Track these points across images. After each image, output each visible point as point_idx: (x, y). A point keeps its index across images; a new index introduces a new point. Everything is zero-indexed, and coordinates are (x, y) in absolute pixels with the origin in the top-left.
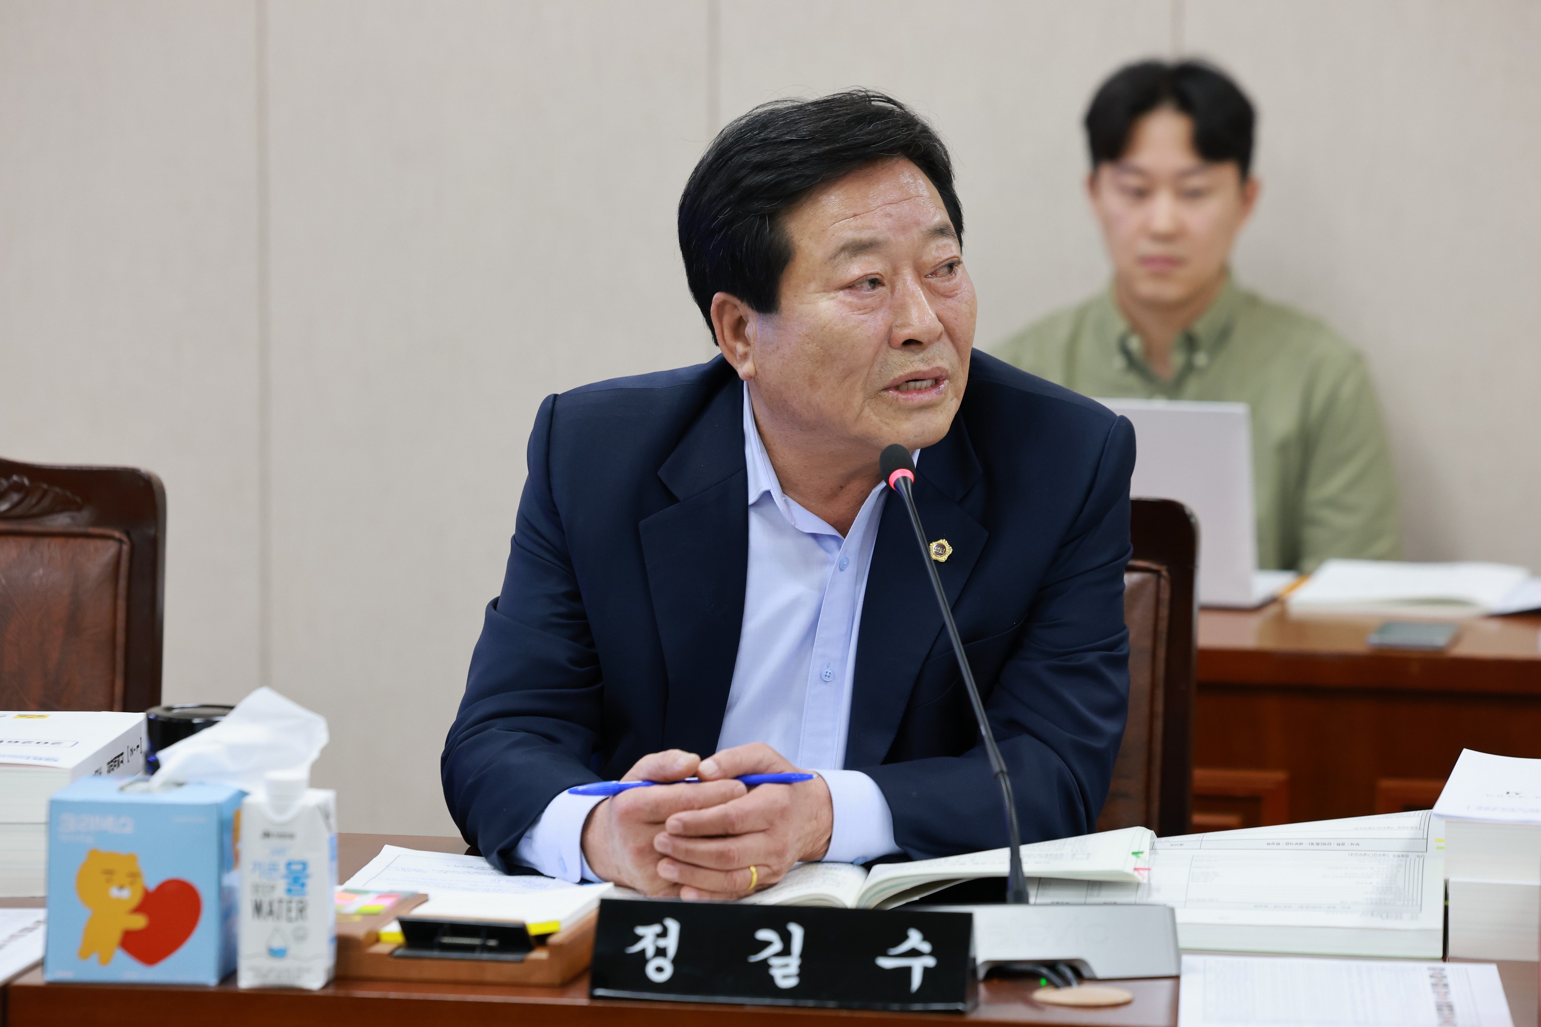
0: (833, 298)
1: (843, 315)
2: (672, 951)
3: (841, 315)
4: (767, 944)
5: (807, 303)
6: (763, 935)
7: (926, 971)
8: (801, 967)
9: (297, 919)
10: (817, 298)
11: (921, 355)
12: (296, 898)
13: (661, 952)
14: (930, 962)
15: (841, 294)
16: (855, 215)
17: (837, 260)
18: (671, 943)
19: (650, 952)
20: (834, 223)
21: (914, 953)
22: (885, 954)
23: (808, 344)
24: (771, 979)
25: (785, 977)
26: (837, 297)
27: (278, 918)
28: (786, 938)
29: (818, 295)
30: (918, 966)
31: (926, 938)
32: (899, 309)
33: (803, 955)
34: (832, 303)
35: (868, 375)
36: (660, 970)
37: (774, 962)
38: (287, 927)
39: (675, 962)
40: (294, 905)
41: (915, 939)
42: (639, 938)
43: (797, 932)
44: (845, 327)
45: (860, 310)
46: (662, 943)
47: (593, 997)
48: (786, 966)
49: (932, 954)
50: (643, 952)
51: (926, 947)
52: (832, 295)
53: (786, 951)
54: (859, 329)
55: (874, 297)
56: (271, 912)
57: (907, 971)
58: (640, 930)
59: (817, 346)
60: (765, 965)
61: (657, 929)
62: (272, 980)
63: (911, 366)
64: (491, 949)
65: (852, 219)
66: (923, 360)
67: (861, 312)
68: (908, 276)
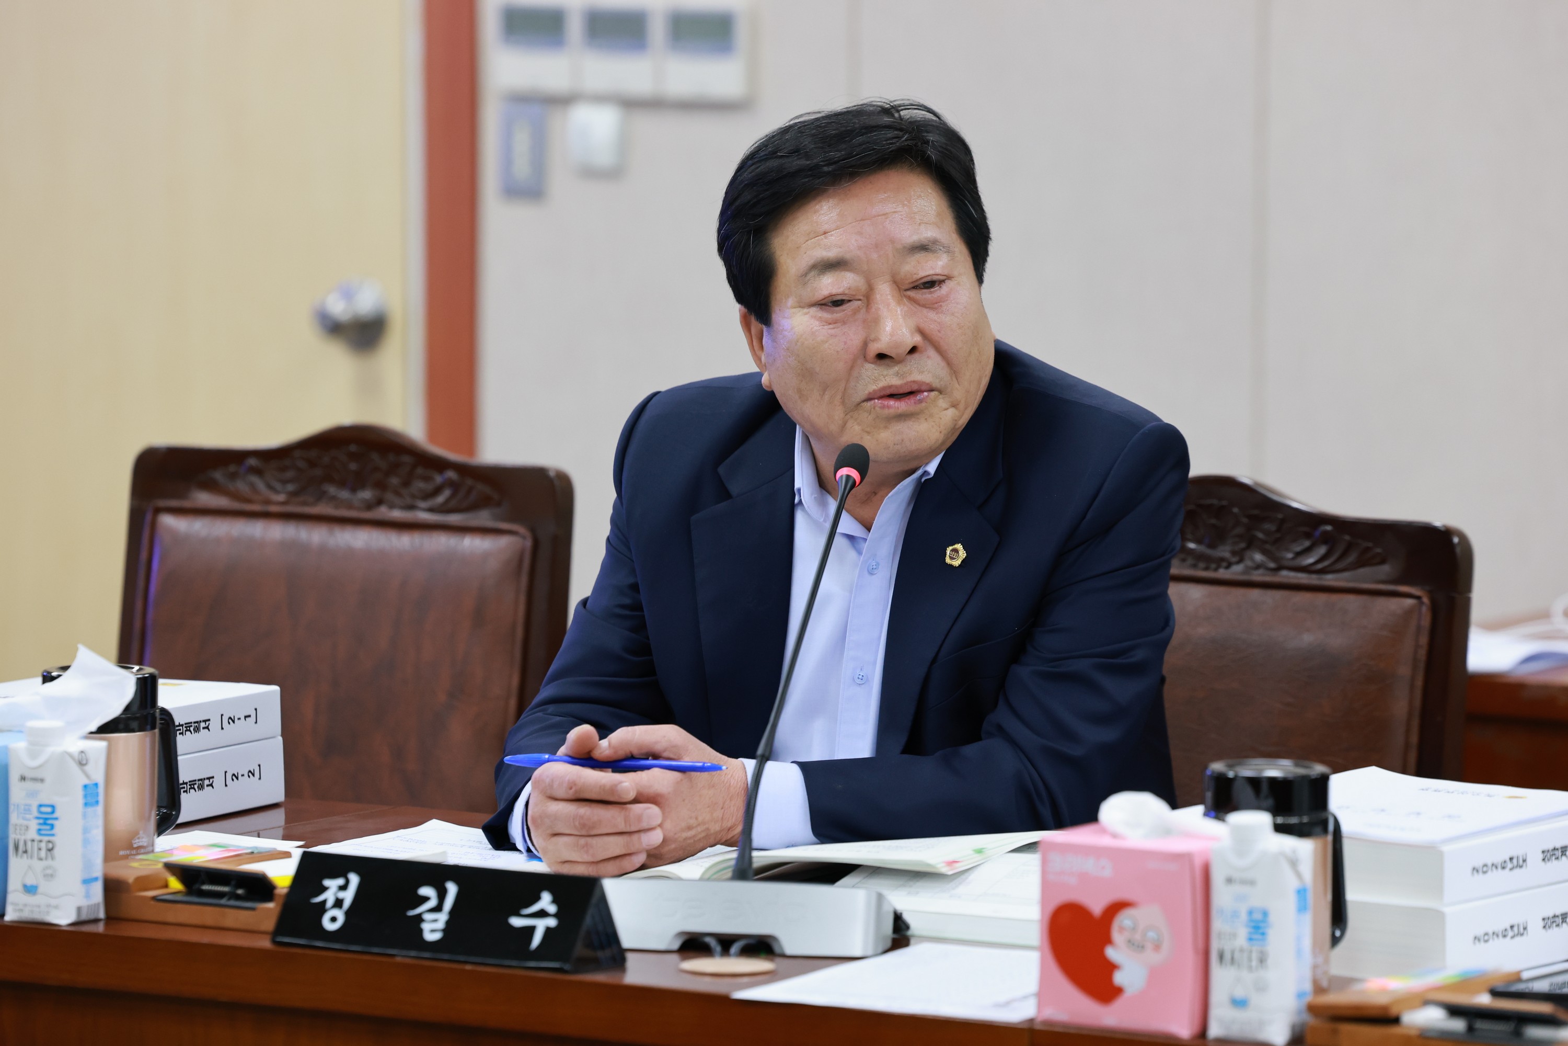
0: (806, 314)
1: (813, 330)
2: (347, 904)
3: (812, 329)
4: (426, 899)
5: (788, 318)
6: (426, 891)
7: (548, 930)
8: (448, 923)
9: (46, 859)
10: (794, 313)
11: (896, 368)
12: (46, 838)
13: (338, 903)
14: (552, 922)
15: (813, 310)
16: (825, 233)
17: (808, 277)
18: (348, 896)
19: (330, 903)
20: (807, 241)
21: (542, 914)
22: (518, 914)
23: (790, 357)
24: (421, 931)
25: (433, 931)
26: (809, 312)
27: (32, 857)
28: (442, 894)
29: (794, 310)
30: (541, 925)
31: (555, 901)
32: (873, 323)
33: (452, 913)
34: (806, 318)
35: (845, 389)
36: (334, 919)
37: (427, 917)
38: (38, 865)
39: (348, 914)
40: (43, 845)
41: (546, 901)
42: (324, 889)
43: (452, 889)
44: (814, 342)
45: (830, 324)
46: (341, 895)
47: (274, 942)
48: (435, 921)
49: (555, 916)
50: (324, 902)
51: (552, 909)
52: (806, 310)
53: (438, 909)
54: (827, 344)
55: (846, 312)
56: (25, 852)
57: (531, 930)
58: (327, 883)
59: (796, 360)
60: (419, 919)
61: (341, 881)
62: (28, 914)
63: (884, 380)
64: (238, 897)
65: (822, 237)
66: (897, 374)
67: (831, 326)
68: (884, 291)
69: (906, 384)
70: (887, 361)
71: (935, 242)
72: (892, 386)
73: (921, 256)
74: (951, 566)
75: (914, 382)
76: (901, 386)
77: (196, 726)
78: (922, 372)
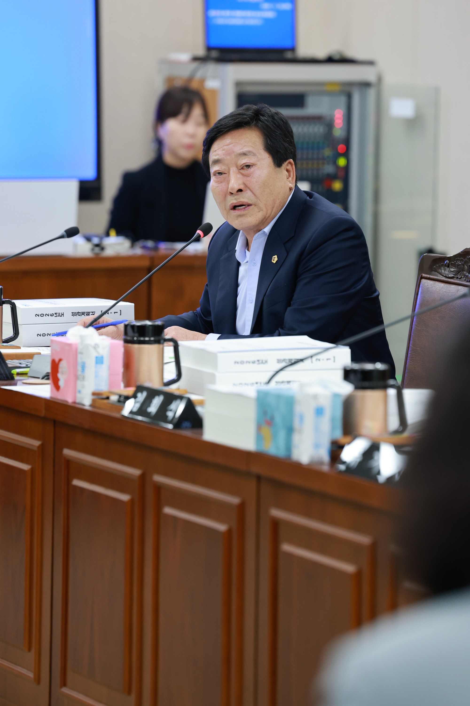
0: (214, 178)
11: (235, 197)
17: (214, 166)
20: (212, 154)
32: (229, 181)
35: (225, 204)
54: (216, 189)
65: (215, 152)
66: (236, 199)
67: (217, 183)
68: (233, 170)
69: (238, 202)
70: (233, 195)
71: (249, 152)
72: (233, 203)
73: (244, 157)
74: (273, 263)
75: (240, 201)
76: (236, 203)
77: (88, 314)
78: (244, 198)
